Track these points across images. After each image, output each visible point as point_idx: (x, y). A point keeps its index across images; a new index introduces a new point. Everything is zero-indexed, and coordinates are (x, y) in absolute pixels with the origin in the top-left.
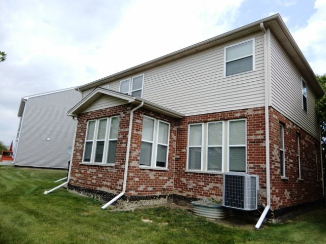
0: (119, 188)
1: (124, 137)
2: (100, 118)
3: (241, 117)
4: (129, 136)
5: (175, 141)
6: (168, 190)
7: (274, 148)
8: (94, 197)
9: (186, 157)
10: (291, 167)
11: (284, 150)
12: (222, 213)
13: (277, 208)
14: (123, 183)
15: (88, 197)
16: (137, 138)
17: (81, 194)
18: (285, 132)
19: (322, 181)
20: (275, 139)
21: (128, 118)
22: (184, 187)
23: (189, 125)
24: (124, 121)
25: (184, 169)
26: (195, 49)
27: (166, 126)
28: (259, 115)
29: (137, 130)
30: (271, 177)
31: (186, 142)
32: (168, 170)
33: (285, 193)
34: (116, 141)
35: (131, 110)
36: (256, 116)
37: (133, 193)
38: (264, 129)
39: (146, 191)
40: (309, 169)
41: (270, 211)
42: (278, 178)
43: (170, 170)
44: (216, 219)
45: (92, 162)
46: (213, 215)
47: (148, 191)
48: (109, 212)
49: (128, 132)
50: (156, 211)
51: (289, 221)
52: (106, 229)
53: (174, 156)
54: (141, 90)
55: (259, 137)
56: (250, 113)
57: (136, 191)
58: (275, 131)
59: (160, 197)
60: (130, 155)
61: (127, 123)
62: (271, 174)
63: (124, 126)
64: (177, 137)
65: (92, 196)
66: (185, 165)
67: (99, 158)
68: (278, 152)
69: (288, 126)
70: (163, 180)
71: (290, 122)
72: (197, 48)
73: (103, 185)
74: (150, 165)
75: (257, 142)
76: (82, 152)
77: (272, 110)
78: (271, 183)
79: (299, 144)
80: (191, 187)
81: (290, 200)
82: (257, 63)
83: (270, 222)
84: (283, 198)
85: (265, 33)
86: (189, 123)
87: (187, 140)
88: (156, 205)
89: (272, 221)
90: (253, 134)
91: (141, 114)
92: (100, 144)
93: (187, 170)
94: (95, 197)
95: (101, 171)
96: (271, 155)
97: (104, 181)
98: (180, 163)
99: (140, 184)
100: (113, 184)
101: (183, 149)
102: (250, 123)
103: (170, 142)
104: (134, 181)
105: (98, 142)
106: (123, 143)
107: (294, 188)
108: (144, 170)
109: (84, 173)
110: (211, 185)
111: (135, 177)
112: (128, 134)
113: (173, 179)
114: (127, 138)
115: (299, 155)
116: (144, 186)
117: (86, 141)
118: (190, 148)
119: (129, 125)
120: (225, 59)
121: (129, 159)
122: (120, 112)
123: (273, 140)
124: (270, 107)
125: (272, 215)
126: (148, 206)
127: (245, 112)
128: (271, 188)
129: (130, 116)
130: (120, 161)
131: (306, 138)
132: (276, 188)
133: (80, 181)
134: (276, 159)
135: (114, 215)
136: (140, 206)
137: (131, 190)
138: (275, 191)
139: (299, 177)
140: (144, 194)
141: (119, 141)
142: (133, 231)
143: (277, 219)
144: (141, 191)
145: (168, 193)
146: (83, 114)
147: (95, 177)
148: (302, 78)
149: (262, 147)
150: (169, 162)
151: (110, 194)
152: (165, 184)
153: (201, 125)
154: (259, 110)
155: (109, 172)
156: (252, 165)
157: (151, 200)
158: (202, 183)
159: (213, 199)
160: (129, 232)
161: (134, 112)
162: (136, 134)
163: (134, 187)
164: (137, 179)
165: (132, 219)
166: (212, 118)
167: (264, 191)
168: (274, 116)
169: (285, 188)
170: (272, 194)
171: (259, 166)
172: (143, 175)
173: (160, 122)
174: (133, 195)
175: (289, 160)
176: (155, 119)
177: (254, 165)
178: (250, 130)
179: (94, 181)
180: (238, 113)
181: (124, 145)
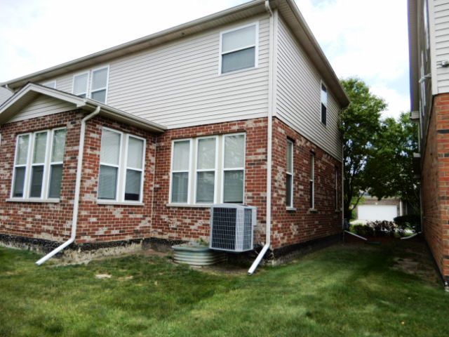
0: (66, 233)
1: (72, 158)
2: (36, 130)
3: (238, 131)
4: (80, 158)
5: (153, 164)
6: (143, 233)
7: (278, 171)
8: (29, 248)
9: (168, 186)
10: (301, 195)
11: (292, 174)
12: (211, 257)
13: (279, 246)
14: (71, 226)
15: (19, 249)
16: (92, 160)
17: (10, 246)
18: (294, 151)
19: (341, 212)
20: (281, 160)
21: (78, 131)
22: (165, 227)
23: (173, 142)
24: (71, 136)
25: (165, 202)
26: (180, 32)
27: (140, 143)
28: (260, 127)
29: (91, 148)
30: (272, 208)
31: (169, 166)
32: (143, 204)
33: (291, 227)
34: (61, 165)
35: (82, 118)
36: (257, 130)
37: (88, 239)
38: (266, 147)
39: (108, 236)
40: (325, 197)
41: (269, 250)
42: (282, 209)
43: (146, 205)
44: (202, 266)
45: (26, 197)
46: (197, 261)
47: (113, 235)
48: (48, 268)
49: (78, 151)
50: (121, 261)
51: (295, 261)
52: (33, 293)
53: (152, 186)
54: (105, 90)
55: (260, 157)
56: (250, 124)
57: (93, 237)
58: (280, 149)
59: (131, 242)
60: (82, 184)
61: (76, 138)
62: (272, 205)
63: (72, 142)
64: (156, 158)
65: (27, 247)
66: (166, 197)
67: (36, 191)
68: (283, 176)
69: (299, 143)
70: (135, 219)
71: (302, 138)
72: (183, 31)
73: (43, 231)
74: (114, 199)
75: (257, 164)
76: (10, 183)
77: (277, 121)
78: (272, 215)
79: (313, 166)
80: (174, 226)
81: (298, 236)
82: (261, 57)
83: (269, 264)
84: (288, 234)
85: (271, 15)
86: (172, 139)
87: (169, 163)
88: (124, 254)
89: (271, 263)
90: (253, 153)
91: (98, 126)
92: (38, 171)
93: (170, 203)
94: (31, 249)
95: (40, 211)
96: (274, 181)
97: (44, 224)
98: (160, 194)
99: (99, 226)
100: (58, 229)
101: (164, 175)
102: (250, 139)
103: (146, 166)
104: (90, 223)
105: (34, 167)
106: (70, 168)
107: (305, 221)
108: (104, 205)
109: (13, 215)
110: (200, 223)
111: (90, 216)
112: (77, 155)
113: (150, 216)
114: (77, 161)
115: (313, 180)
116: (105, 229)
117: (15, 166)
118: (174, 174)
119: (79, 141)
120: (220, 50)
121: (81, 191)
122: (66, 121)
123: (276, 161)
124: (274, 117)
125: (272, 256)
126: (112, 255)
127: (244, 123)
128: (272, 222)
129: (80, 128)
130: (68, 195)
131: (323, 159)
132: (278, 222)
133: (7, 226)
134: (280, 185)
135: (55, 271)
136: (100, 257)
137: (85, 234)
138: (276, 225)
139: (311, 207)
140: (105, 239)
141: (65, 165)
142: (76, 292)
143: (279, 260)
144: (101, 236)
145: (143, 236)
146: (10, 125)
147: (30, 220)
148: (321, 81)
149: (263, 170)
150: (144, 194)
151: (53, 242)
152: (137, 225)
153: (189, 141)
154: (260, 121)
155: (51, 211)
156: (250, 194)
157: (117, 248)
158: (188, 221)
159: (202, 241)
160: (69, 293)
161: (87, 122)
162: (90, 154)
163: (89, 230)
164: (94, 220)
165: (81, 275)
166: (203, 131)
167: (263, 226)
168: (280, 129)
169: (292, 222)
170: (273, 229)
171: (259, 194)
172: (103, 213)
173: (130, 137)
174: (87, 241)
175: (298, 186)
176: (122, 133)
177: (253, 194)
178: (249, 148)
179: (29, 226)
180: (235, 124)
181: (72, 171)
